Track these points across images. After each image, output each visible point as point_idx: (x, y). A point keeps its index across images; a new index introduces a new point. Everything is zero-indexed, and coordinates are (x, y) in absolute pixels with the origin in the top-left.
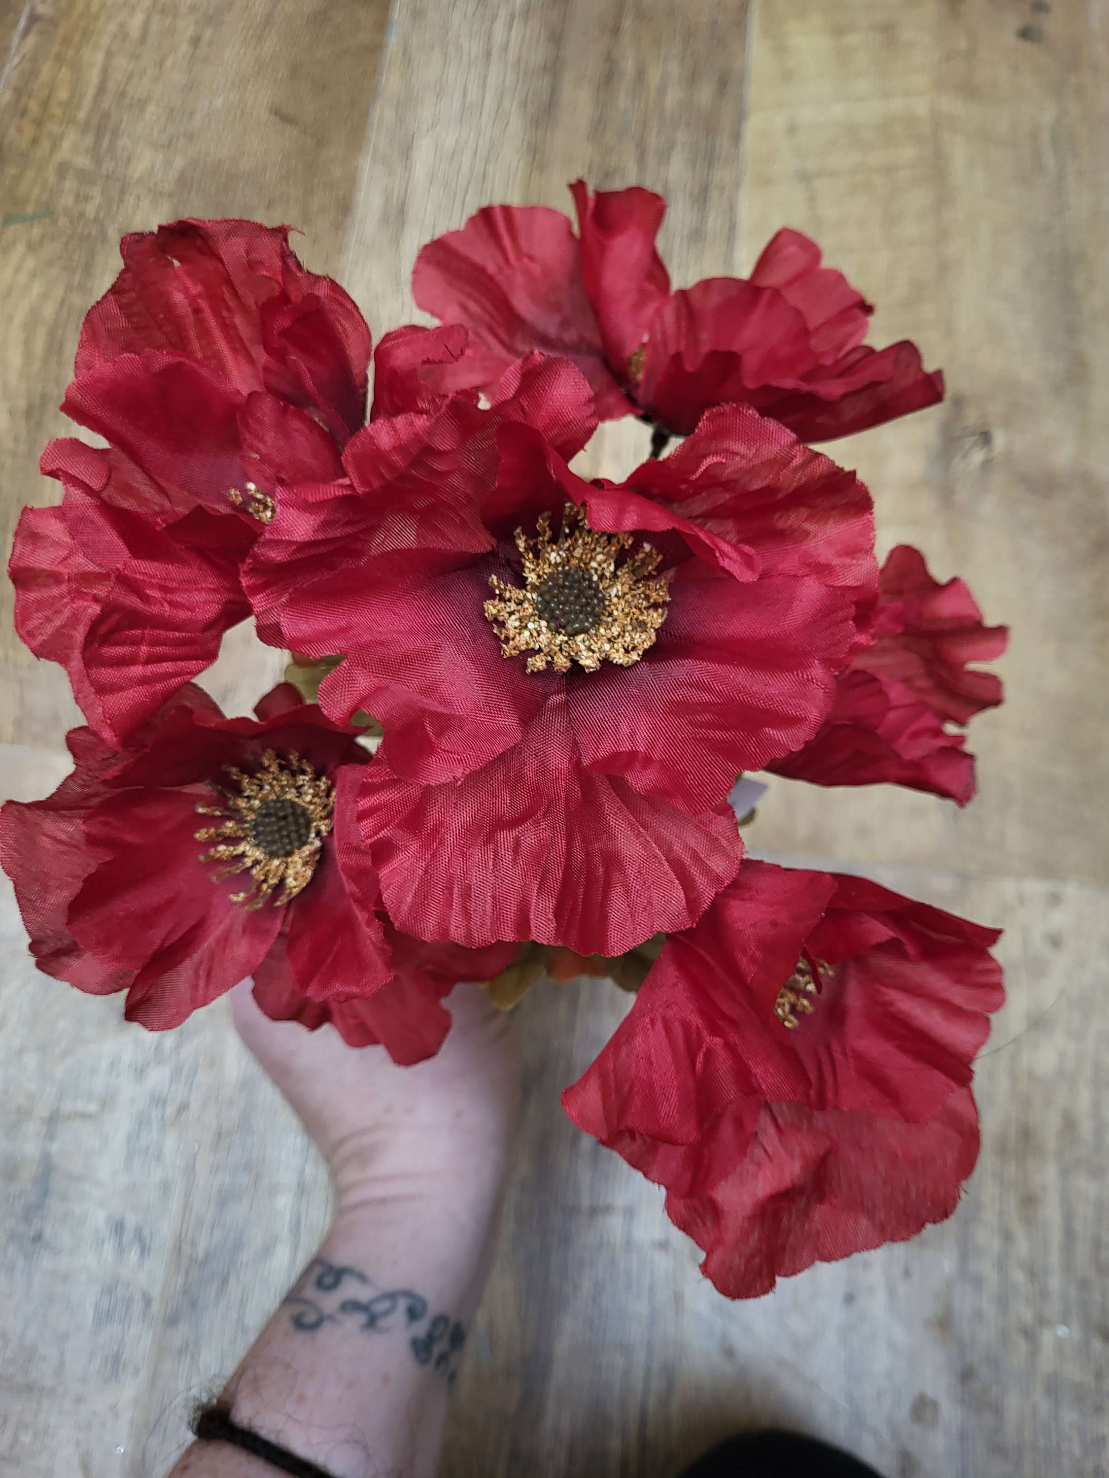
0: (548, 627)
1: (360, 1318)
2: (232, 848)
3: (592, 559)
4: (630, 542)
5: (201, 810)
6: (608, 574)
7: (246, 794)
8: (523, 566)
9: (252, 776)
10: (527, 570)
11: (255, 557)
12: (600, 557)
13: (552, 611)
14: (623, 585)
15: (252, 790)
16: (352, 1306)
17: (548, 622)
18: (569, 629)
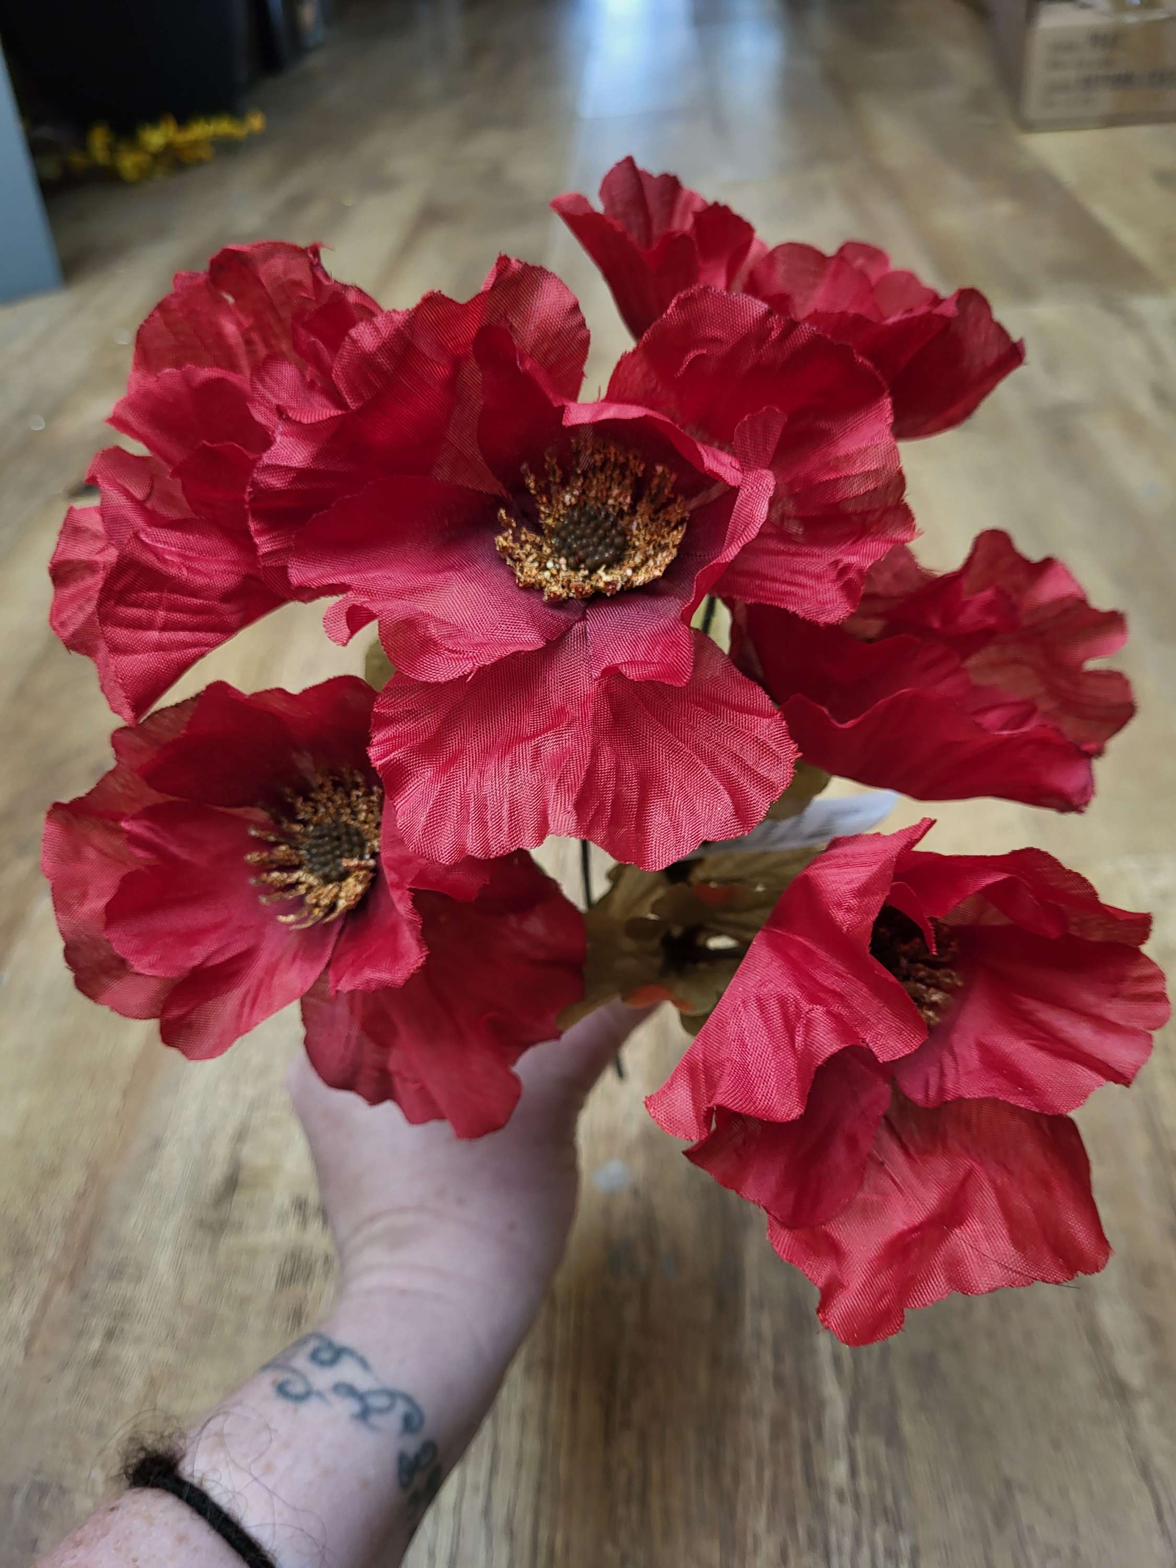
0: (568, 565)
1: (353, 1406)
2: (285, 875)
3: (608, 497)
4: (642, 467)
5: (253, 833)
6: (625, 508)
7: (300, 817)
8: (538, 512)
9: (307, 799)
10: (542, 516)
11: (254, 484)
12: (615, 492)
13: (570, 547)
14: (642, 515)
15: (306, 812)
16: (348, 1390)
17: (567, 558)
18: (589, 561)
